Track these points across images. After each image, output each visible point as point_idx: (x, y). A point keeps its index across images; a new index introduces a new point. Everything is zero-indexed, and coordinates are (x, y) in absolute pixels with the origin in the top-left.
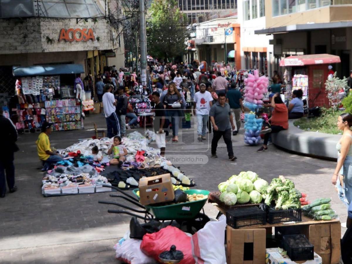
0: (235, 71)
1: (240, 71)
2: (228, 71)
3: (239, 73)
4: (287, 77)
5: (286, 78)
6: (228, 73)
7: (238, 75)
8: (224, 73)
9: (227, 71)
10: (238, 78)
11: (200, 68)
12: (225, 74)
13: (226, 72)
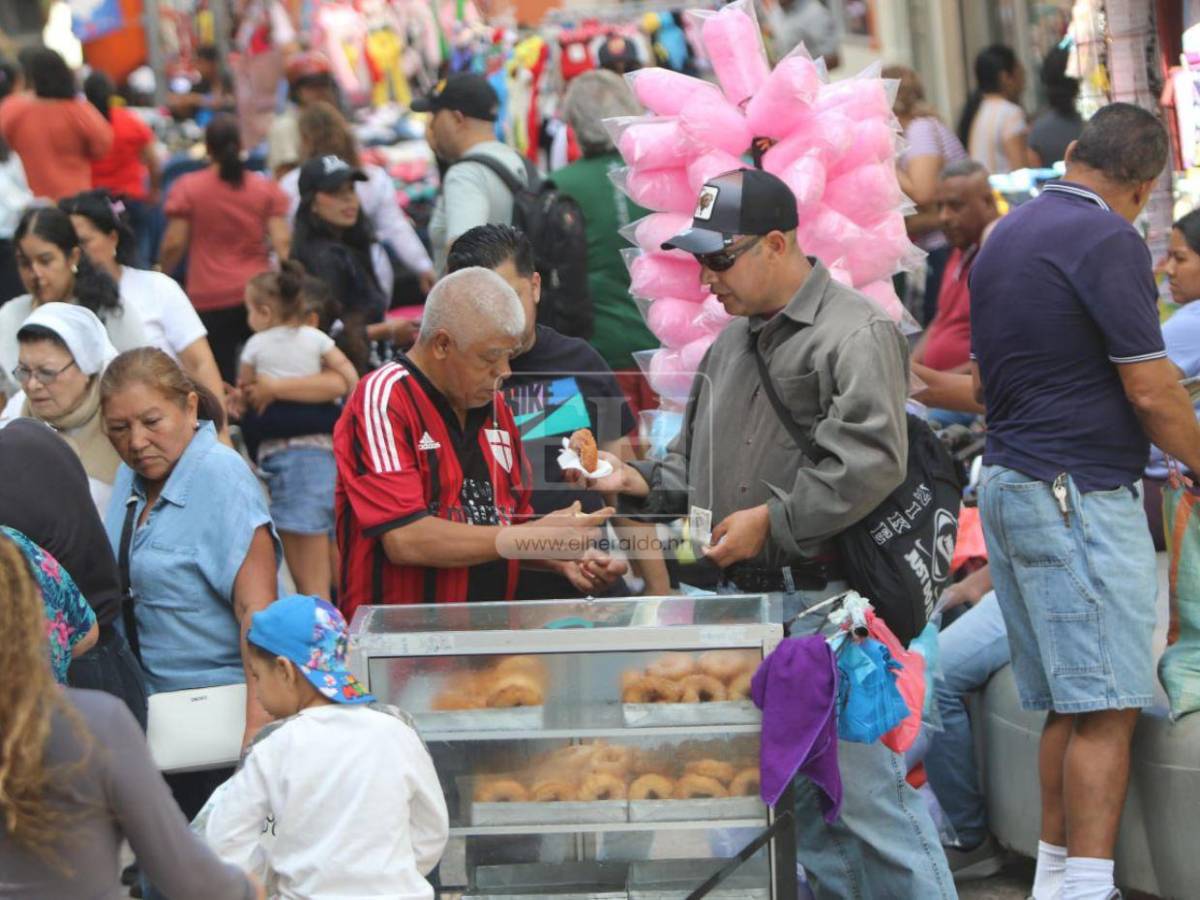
0: (498, 38)
1: (551, 33)
2: (410, 41)
3: (544, 54)
4: (1104, 60)
5: (1098, 75)
6: (410, 63)
7: (537, 71)
8: (370, 62)
9: (398, 42)
10: (533, 113)
11: (76, 26)
12: (376, 75)
13: (384, 50)
